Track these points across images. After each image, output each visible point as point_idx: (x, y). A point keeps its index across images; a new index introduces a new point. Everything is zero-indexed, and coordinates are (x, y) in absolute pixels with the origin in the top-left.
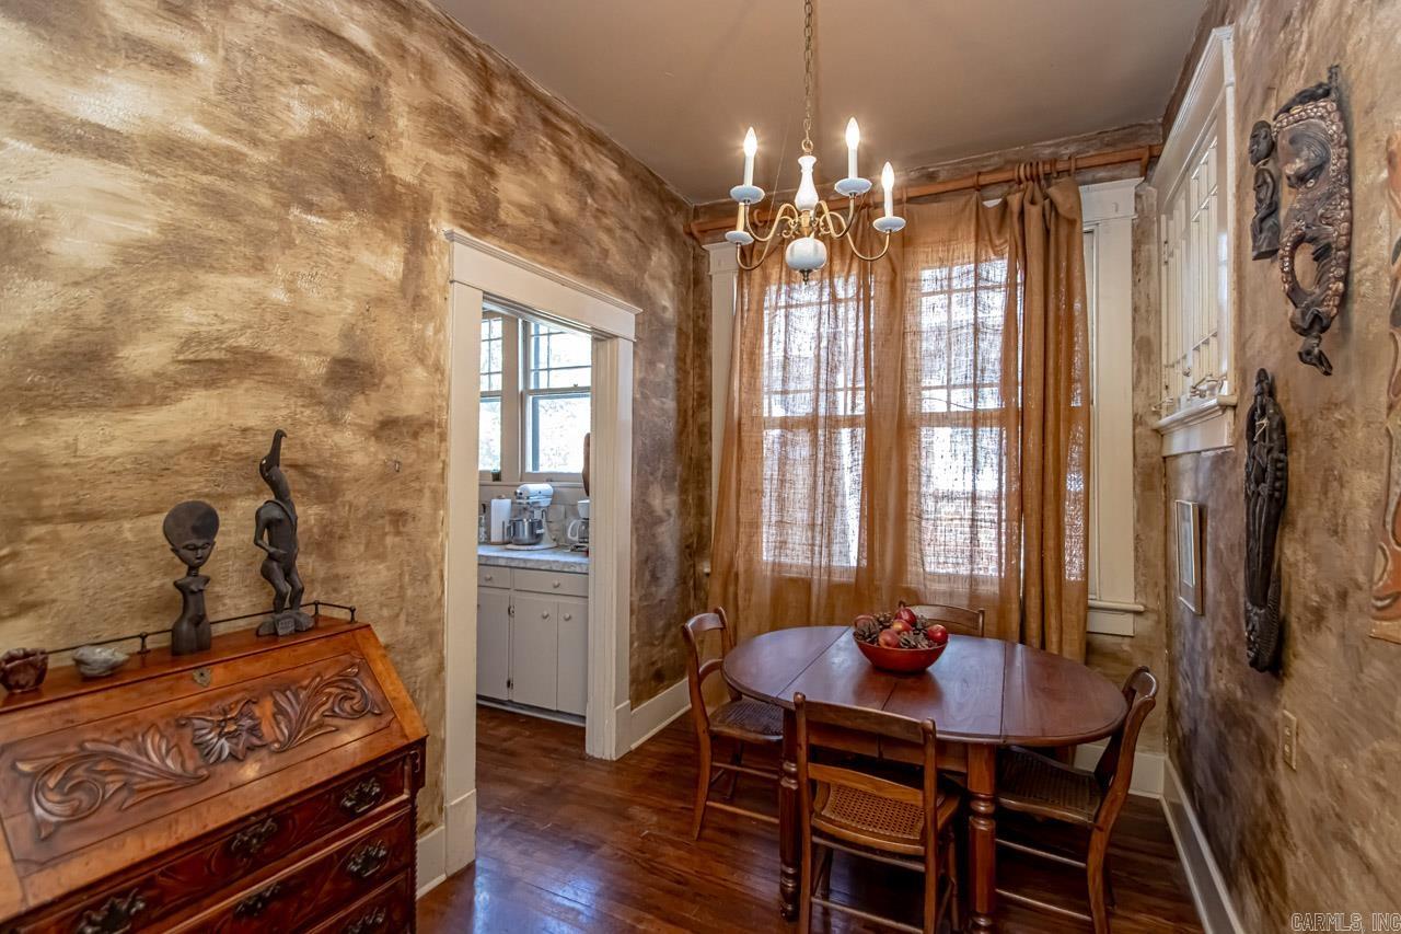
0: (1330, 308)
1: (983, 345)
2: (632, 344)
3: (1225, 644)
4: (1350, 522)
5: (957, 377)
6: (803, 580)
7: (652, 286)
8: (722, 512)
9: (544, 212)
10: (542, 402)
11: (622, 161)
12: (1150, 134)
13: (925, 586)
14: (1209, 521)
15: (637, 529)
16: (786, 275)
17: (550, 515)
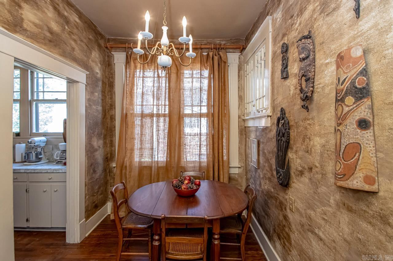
0: (309, 94)
1: (202, 95)
2: (85, 85)
3: (267, 177)
4: (313, 150)
5: (195, 103)
6: (149, 166)
7: (93, 64)
8: (120, 145)
9: (45, 28)
10: (39, 105)
11: (80, 15)
12: (242, 42)
13: (187, 165)
14: (261, 145)
15: (87, 154)
16: (143, 67)
17: (45, 149)
